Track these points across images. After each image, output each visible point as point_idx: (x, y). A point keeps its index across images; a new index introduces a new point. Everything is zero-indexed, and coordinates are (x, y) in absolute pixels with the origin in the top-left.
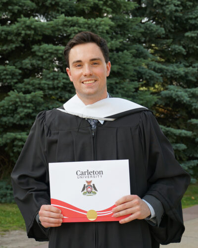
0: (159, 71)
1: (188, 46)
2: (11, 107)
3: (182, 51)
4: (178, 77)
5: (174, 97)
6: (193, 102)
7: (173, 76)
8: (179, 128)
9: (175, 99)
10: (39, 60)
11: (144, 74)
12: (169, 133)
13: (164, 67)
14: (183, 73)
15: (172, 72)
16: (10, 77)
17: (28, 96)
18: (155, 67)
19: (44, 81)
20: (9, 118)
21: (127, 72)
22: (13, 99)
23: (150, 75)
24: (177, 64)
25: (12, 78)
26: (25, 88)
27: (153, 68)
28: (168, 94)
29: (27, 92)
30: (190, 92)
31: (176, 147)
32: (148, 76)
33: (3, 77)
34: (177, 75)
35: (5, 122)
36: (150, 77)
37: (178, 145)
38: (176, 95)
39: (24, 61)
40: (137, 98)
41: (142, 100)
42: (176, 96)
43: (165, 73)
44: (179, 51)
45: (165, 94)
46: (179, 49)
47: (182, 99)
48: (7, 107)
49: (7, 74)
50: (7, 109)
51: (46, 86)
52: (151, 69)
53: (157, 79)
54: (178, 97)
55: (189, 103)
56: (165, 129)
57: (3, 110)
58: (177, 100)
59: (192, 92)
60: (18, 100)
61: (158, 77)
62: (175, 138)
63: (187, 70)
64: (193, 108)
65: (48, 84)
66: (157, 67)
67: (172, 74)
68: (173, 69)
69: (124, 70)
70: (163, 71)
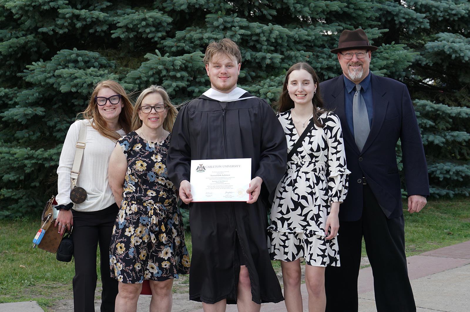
0: (424, 10)
4: (456, 18)
5: (448, 53)
7: (448, 17)
8: (460, 105)
9: (450, 55)
11: (397, 15)
12: (438, 112)
14: (463, 12)
15: (445, 10)
23: (407, 17)
28: (438, 47)
31: (452, 136)
32: (404, 18)
34: (455, 15)
37: (455, 133)
38: (450, 48)
42: (451, 50)
43: (433, 13)
45: (432, 48)
47: (462, 54)
53: (420, 23)
54: (455, 51)
56: (432, 107)
58: (453, 56)
61: (421, 20)
62: (451, 120)
66: (420, 3)
67: (446, 14)
68: (448, 6)
69: (355, 9)
70: (431, 9)
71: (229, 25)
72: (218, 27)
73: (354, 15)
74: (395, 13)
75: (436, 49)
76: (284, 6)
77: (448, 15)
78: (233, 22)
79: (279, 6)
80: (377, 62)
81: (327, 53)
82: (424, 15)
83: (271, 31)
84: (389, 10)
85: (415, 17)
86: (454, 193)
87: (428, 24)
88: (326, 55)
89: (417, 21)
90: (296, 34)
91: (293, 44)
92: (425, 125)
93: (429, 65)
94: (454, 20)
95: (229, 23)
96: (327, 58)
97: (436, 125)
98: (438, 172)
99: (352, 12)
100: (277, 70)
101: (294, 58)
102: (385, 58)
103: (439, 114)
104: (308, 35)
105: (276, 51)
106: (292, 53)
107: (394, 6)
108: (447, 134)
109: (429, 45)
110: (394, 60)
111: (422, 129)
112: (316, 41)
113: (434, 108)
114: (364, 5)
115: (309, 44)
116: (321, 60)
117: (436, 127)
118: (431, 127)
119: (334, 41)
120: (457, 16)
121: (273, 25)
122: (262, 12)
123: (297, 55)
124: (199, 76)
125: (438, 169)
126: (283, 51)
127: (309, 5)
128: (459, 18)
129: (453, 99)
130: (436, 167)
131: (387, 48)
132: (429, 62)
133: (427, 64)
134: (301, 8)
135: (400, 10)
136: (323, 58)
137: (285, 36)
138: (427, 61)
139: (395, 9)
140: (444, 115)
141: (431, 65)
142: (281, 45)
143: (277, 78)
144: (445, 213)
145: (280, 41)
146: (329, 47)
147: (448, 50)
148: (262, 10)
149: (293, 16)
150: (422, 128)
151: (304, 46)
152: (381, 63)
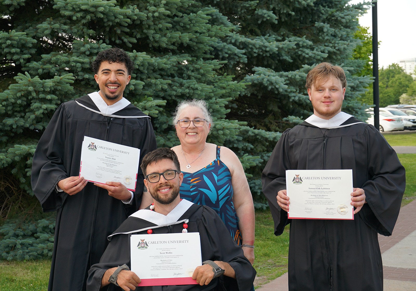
0: (241, 47)
1: (279, 11)
2: (19, 102)
3: (272, 18)
4: (268, 55)
5: (266, 85)
6: (291, 92)
7: (261, 53)
8: (269, 130)
9: (266, 87)
10: (65, 24)
11: (221, 51)
12: (258, 137)
13: (249, 40)
14: (275, 50)
15: (260, 48)
16: (18, 50)
17: (49, 83)
18: (236, 41)
19: (75, 58)
20: (17, 119)
21: (201, 46)
22: (24, 88)
23: (229, 52)
24: (266, 37)
25: (22, 53)
26: (43, 69)
27: (233, 41)
28: (258, 80)
29: (47, 75)
30: (287, 76)
32: (226, 53)
33: (6, 50)
34: (266, 51)
35: (11, 126)
36: (230, 55)
38: (268, 80)
39: (39, 26)
40: (216, 85)
41: (224, 88)
42: (269, 83)
43: (250, 50)
44: (268, 18)
45: (252, 80)
46: (269, 16)
47: (277, 86)
48: (13, 101)
49: (12, 46)
50: (14, 104)
51: (79, 65)
52: (231, 43)
53: (239, 57)
54: (272, 84)
55: (286, 93)
56: (253, 133)
57: (6, 106)
59: (290, 76)
60: (31, 88)
61: (242, 55)
62: (268, 144)
63: (281, 45)
64: (291, 100)
65: (82, 63)
66: (240, 41)
67: (260, 50)
68: (262, 44)
69: (197, 43)
70: (248, 46)
71: (95, 51)
72: (84, 53)
73: (196, 48)
74: (220, 49)
75: (256, 82)
76: (144, 36)
77: (261, 52)
78: (99, 48)
79: (139, 36)
80: (216, 91)
81: (178, 81)
82: (244, 51)
83: (135, 58)
84: (215, 46)
85: (236, 52)
86: (266, 206)
87: (246, 59)
88: (178, 83)
89: (238, 56)
90: (155, 62)
91: (152, 71)
92: (247, 148)
93: (247, 96)
94: (266, 56)
95: (95, 49)
96: (179, 86)
97: (255, 147)
98: (257, 187)
99: (194, 46)
100: (138, 97)
101: (154, 85)
102: (221, 87)
103: (258, 138)
104: (165, 64)
105: (136, 78)
106: (153, 81)
107: (218, 43)
108: (264, 155)
109: (248, 77)
110: (231, 89)
111: (243, 152)
112: (169, 71)
113: (255, 133)
114: (205, 39)
115: (163, 73)
116: (174, 87)
117: (255, 149)
118: (251, 149)
119: (183, 71)
120: (269, 53)
121: (137, 52)
122: (122, 40)
123: (157, 83)
124: (65, 100)
125: (256, 185)
126: (143, 79)
127: (165, 35)
128: (270, 55)
129: (263, 124)
130: (255, 183)
131: (221, 79)
132: (247, 93)
133: (246, 94)
134: (159, 38)
135: (224, 46)
136: (176, 86)
137: (147, 64)
138: (246, 92)
139: (221, 45)
140: (262, 139)
141: (249, 95)
142: (142, 73)
143: (141, 103)
144: (268, 225)
145: (141, 68)
146: (178, 76)
147: (266, 83)
148: (123, 38)
149: (151, 46)
150: (243, 150)
151: (159, 74)
152: (219, 92)
